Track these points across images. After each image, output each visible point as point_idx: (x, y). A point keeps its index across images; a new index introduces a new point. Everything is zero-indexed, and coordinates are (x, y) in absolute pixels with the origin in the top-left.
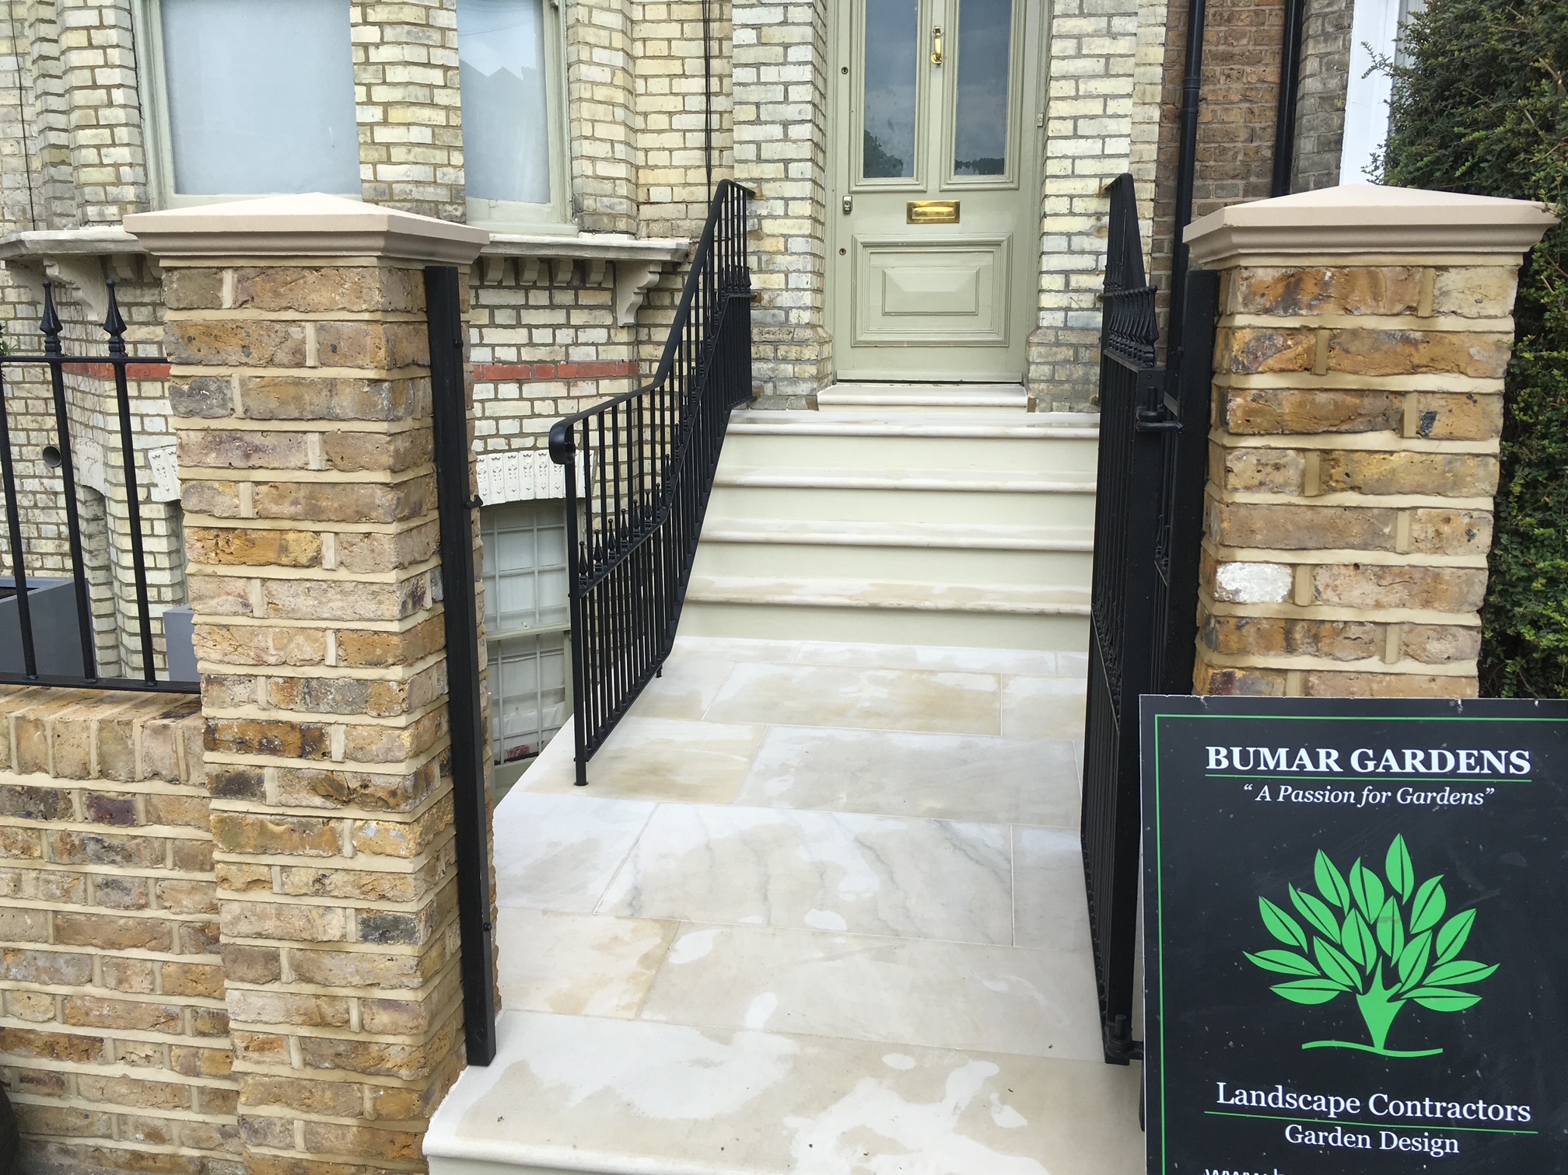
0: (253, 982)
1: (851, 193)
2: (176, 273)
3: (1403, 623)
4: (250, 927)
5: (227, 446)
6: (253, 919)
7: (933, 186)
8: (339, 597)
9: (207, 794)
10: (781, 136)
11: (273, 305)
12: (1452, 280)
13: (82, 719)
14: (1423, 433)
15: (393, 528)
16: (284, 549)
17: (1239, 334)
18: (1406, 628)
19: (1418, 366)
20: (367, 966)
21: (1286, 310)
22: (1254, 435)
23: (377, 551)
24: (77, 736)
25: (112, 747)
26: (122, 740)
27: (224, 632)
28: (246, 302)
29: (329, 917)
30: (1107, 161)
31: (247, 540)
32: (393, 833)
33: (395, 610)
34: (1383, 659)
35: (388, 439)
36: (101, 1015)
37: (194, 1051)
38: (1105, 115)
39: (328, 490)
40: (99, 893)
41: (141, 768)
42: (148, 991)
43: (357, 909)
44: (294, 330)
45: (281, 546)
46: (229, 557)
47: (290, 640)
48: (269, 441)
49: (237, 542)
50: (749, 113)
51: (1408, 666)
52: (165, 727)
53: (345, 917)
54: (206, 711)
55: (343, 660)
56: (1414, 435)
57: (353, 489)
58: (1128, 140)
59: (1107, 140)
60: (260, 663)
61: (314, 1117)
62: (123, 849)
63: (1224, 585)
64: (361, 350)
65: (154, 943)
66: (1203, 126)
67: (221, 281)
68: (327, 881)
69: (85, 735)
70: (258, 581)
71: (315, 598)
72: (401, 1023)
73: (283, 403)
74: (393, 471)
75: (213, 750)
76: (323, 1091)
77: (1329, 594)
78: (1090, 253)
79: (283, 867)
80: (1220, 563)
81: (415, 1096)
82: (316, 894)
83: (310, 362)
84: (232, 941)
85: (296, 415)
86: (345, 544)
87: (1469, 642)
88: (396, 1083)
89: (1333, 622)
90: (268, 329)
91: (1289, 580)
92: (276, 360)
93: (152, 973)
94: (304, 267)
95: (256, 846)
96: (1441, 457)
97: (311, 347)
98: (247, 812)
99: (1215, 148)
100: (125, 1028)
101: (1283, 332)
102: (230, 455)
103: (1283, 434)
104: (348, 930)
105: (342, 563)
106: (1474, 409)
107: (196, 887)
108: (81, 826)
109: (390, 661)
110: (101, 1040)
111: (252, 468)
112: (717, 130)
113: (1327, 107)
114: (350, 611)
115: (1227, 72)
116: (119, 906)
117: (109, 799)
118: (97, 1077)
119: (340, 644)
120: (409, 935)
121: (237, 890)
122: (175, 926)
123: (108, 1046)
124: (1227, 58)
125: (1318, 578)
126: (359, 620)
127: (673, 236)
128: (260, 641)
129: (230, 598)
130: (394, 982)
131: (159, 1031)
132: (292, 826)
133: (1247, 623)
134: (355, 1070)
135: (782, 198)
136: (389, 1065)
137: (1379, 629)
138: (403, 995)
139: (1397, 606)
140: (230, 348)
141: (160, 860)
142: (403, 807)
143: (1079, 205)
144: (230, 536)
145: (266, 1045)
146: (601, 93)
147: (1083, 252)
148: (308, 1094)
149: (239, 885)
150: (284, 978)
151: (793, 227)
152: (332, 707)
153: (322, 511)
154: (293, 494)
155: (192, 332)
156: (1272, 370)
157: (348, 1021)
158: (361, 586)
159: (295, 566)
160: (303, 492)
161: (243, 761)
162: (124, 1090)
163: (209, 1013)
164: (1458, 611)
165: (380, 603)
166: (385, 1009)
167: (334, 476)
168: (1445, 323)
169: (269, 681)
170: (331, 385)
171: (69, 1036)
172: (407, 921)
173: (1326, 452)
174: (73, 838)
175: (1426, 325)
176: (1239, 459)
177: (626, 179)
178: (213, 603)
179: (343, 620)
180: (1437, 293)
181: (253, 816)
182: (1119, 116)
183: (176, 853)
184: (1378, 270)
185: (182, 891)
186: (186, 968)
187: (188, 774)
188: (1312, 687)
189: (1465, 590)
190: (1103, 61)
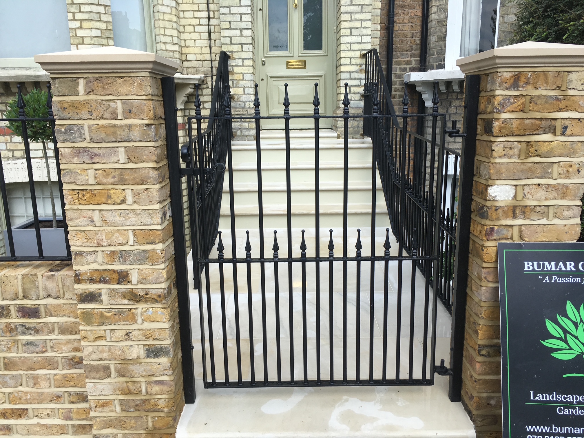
0: (98, 379)
1: (265, 57)
2: (57, 80)
3: (555, 205)
4: (97, 356)
5: (82, 154)
6: (98, 353)
7: (296, 54)
8: (134, 216)
9: (75, 302)
10: (240, 35)
11: (102, 93)
12: (573, 76)
13: (14, 274)
14: (563, 134)
15: (158, 186)
16: (109, 197)
17: (497, 98)
18: (556, 207)
19: (561, 109)
20: (149, 368)
21: (514, 88)
22: (502, 136)
23: (150, 196)
24: (12, 282)
25: (29, 285)
26: (33, 282)
27: (83, 233)
28: (90, 92)
29: (132, 349)
30: (363, 45)
31: (92, 194)
32: (159, 313)
33: (159, 221)
34: (548, 219)
35: (155, 149)
36: (26, 399)
37: (69, 410)
38: (361, 27)
39: (129, 171)
40: (24, 348)
41: (42, 293)
42: (48, 387)
43: (144, 345)
44: (112, 104)
45: (108, 196)
46: (84, 202)
47: (113, 235)
48: (102, 151)
49: (87, 195)
50: (227, 25)
51: (556, 221)
52: (53, 275)
53: (139, 348)
54: (75, 267)
55: (136, 242)
56: (560, 135)
57: (139, 171)
58: (370, 37)
59: (363, 36)
60: (100, 245)
61: (127, 432)
62: (34, 328)
63: (491, 194)
64: (142, 112)
65: (50, 367)
66: (395, 32)
67: (78, 83)
68: (131, 335)
69: (16, 281)
70: (98, 211)
71: (124, 217)
72: (164, 389)
73: (107, 135)
74: (157, 163)
75: (78, 283)
76: (131, 421)
77: (529, 196)
78: (358, 79)
79: (111, 330)
80: (489, 186)
81: (171, 419)
82: (126, 340)
83: (119, 117)
84: (89, 363)
85: (114, 140)
86: (137, 194)
87: (578, 211)
88: (162, 414)
89: (530, 206)
90: (100, 104)
91: (515, 191)
92: (104, 117)
93: (49, 379)
94: (116, 77)
95: (99, 322)
96: (569, 143)
97: (120, 111)
98: (95, 309)
99: (400, 40)
100: (38, 403)
101: (514, 97)
102: (84, 158)
103: (513, 136)
104: (140, 354)
105: (135, 202)
106: (581, 124)
107: (68, 342)
108: (15, 320)
109: (157, 241)
110: (27, 409)
111: (94, 163)
112: (213, 32)
113: (440, 25)
114: (139, 222)
115: (403, 12)
116: (34, 353)
117: (28, 308)
118: (25, 425)
119: (135, 236)
120: (167, 353)
121: (90, 341)
122: (60, 359)
123: (30, 412)
124: (403, 6)
125: (525, 190)
126: (143, 225)
127: (197, 74)
128: (99, 236)
129: (85, 219)
130: (161, 373)
131: (53, 403)
132: (115, 313)
133: (499, 208)
134: (144, 411)
135: (241, 59)
136: (159, 407)
137: (546, 208)
138: (165, 378)
139: (553, 199)
140: (83, 112)
141: (52, 332)
142: (163, 301)
143: (353, 61)
144: (85, 193)
145: (104, 404)
146: (167, 17)
147: (355, 79)
148: (124, 423)
149: (91, 339)
150: (112, 376)
151: (245, 70)
152: (132, 262)
153: (126, 180)
154: (113, 174)
155: (65, 105)
156: (509, 112)
157: (140, 391)
158: (144, 211)
159: (114, 204)
160: (117, 173)
161: (92, 287)
162: (38, 429)
163: (76, 393)
164: (574, 200)
165: (152, 217)
166: (157, 385)
167: (131, 165)
168: (571, 92)
169: (103, 253)
170: (129, 127)
171: (12, 409)
172: (166, 348)
173: (528, 142)
174: (11, 325)
175: (564, 93)
176: (497, 146)
177: (178, 51)
178: (77, 221)
179: (136, 226)
180: (568, 81)
181: (98, 310)
182: (367, 28)
183: (59, 328)
184: (547, 73)
185: (62, 344)
186: (65, 376)
187: (64, 295)
188: (523, 231)
189: (577, 192)
190: (360, 7)
